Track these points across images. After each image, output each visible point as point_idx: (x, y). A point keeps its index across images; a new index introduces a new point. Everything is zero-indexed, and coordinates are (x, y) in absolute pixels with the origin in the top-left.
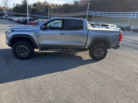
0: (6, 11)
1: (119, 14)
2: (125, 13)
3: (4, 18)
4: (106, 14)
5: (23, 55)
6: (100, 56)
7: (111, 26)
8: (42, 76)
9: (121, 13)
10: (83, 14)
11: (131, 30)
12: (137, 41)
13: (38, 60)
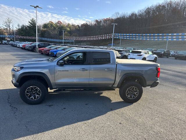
0: (9, 34)
1: (153, 36)
2: (161, 34)
3: (5, 44)
4: (137, 37)
5: (33, 98)
6: (133, 97)
7: (145, 53)
8: (60, 129)
9: (156, 35)
10: (108, 36)
11: (170, 56)
12: (179, 72)
13: (52, 105)
